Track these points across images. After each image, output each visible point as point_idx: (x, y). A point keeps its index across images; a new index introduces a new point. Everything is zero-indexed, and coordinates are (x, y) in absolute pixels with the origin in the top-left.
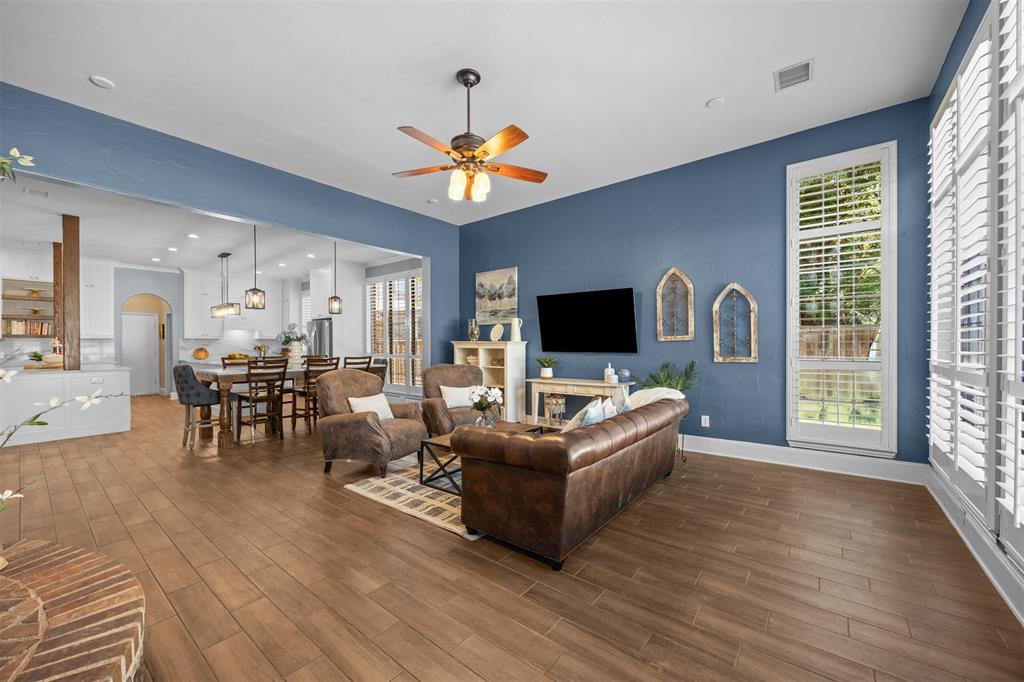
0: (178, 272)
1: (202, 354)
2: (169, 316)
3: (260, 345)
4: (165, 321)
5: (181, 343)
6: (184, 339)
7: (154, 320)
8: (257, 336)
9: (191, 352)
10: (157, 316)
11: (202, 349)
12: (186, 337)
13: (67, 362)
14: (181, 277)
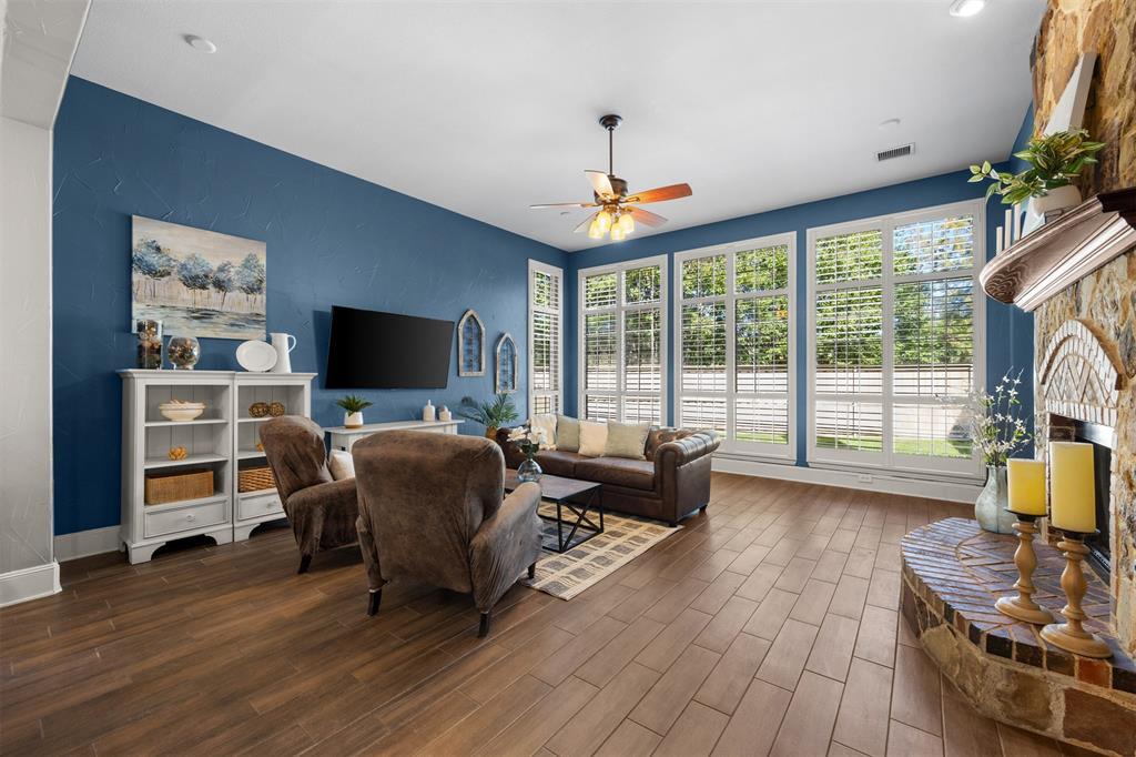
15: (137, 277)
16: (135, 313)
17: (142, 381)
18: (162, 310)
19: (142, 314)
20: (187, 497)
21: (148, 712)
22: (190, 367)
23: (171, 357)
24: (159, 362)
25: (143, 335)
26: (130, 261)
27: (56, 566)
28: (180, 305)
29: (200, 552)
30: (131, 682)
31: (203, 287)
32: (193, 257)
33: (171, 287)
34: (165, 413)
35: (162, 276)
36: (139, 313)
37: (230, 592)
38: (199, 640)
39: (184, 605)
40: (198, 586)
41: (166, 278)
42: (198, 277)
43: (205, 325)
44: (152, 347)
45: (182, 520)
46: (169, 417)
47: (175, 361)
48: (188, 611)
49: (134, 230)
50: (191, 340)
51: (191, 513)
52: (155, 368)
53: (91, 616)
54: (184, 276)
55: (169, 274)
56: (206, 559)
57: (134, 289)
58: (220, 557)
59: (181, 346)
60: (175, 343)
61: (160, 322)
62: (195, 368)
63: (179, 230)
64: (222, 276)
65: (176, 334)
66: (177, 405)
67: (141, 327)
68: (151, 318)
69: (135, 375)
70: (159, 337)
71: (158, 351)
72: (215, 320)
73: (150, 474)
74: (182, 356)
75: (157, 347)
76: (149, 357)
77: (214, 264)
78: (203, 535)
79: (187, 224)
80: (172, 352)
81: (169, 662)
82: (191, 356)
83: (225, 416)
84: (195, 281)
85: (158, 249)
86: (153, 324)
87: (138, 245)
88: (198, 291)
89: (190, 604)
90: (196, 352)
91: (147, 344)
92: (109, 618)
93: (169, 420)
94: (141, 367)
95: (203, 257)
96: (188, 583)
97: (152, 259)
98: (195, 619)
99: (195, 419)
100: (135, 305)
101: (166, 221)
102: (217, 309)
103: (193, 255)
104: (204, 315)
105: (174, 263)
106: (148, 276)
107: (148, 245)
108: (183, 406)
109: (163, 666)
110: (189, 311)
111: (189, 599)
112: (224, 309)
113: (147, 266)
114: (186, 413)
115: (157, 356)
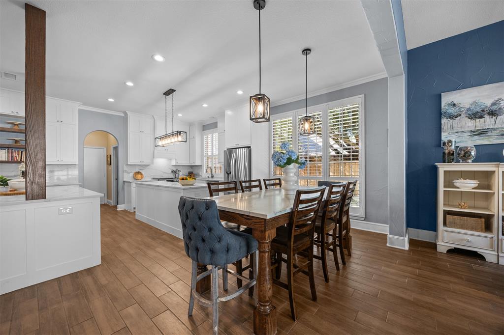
0: (123, 115)
1: (139, 176)
2: (116, 149)
3: (175, 169)
4: (112, 152)
5: (125, 168)
6: (127, 165)
7: (103, 152)
8: (174, 163)
9: (131, 175)
10: (105, 149)
11: (138, 173)
12: (129, 164)
13: (29, 189)
14: (125, 119)
15: (444, 121)
16: (443, 138)
17: (443, 168)
18: (456, 134)
19: (446, 138)
20: (467, 229)
21: (411, 317)
22: (470, 161)
23: (458, 156)
24: (453, 159)
25: (445, 147)
26: (441, 114)
27: (406, 239)
28: (466, 130)
29: (475, 261)
30: (412, 300)
31: (481, 117)
32: (475, 103)
33: (461, 122)
34: (455, 184)
35: (456, 117)
36: (444, 137)
37: (480, 290)
38: (450, 303)
39: (451, 282)
40: (463, 277)
41: (459, 118)
42: (478, 112)
43: (482, 138)
44: (449, 153)
45: (464, 240)
46: (458, 186)
47: (460, 158)
48: (452, 286)
49: (442, 100)
50: (471, 147)
51: (469, 238)
52: (451, 162)
53: (412, 265)
54: (469, 114)
55: (460, 115)
56: (475, 265)
57: (442, 127)
58: (487, 269)
59: (464, 151)
60: (461, 149)
61: (453, 140)
62: (473, 161)
63: (465, 92)
64: (494, 108)
65: (461, 145)
66: (462, 181)
67: (444, 144)
68: (449, 139)
69: (439, 166)
70: (453, 147)
71: (453, 154)
72: (489, 134)
73: (446, 213)
74: (464, 156)
75: (452, 152)
76: (449, 157)
77: (488, 103)
78: (476, 252)
79: (472, 86)
80: (459, 154)
81: (430, 303)
82: (470, 155)
83: (493, 189)
84: (475, 115)
85: (454, 105)
86: (450, 141)
87: (444, 106)
88: (478, 120)
89: (455, 283)
90: (473, 153)
91: (447, 151)
92: (418, 269)
93: (458, 188)
94: (444, 162)
95: (480, 101)
96: (458, 272)
97: (451, 111)
98: (453, 292)
99: (473, 189)
100: (443, 134)
101: (459, 89)
102: (491, 127)
103: (475, 101)
104: (482, 133)
105: (462, 109)
106: (449, 119)
107: (449, 105)
108: (465, 181)
109: (427, 303)
110: (472, 131)
111: (456, 280)
112: (496, 126)
113: (449, 114)
114: (468, 185)
115: (452, 157)
